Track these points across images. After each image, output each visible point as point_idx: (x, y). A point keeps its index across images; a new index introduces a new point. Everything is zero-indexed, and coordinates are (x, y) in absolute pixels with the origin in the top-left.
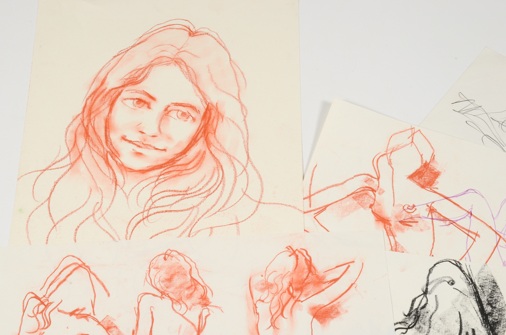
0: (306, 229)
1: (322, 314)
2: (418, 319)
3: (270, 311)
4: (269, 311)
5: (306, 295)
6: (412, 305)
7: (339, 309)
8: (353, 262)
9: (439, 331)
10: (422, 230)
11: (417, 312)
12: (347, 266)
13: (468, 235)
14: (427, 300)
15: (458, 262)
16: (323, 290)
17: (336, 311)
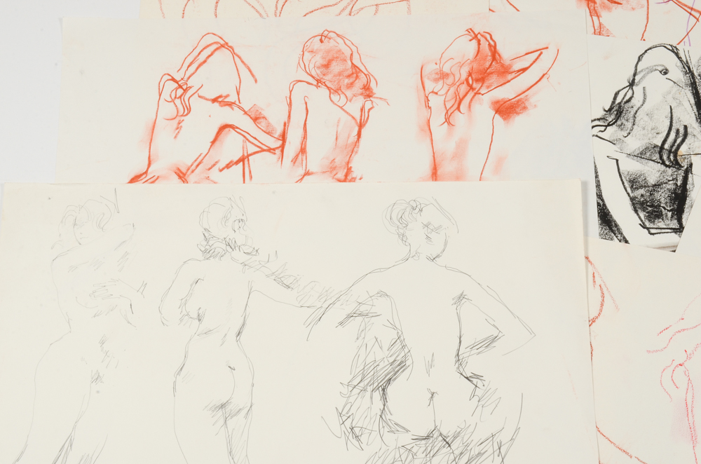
0: (491, 8)
1: (506, 110)
2: (621, 114)
3: (445, 105)
4: (443, 105)
5: (488, 87)
6: (615, 98)
7: (527, 104)
8: (547, 48)
9: (644, 129)
10: (633, 9)
11: (620, 107)
12: (539, 52)
13: (691, 14)
14: (633, 93)
15: (675, 47)
16: (509, 81)
17: (523, 105)
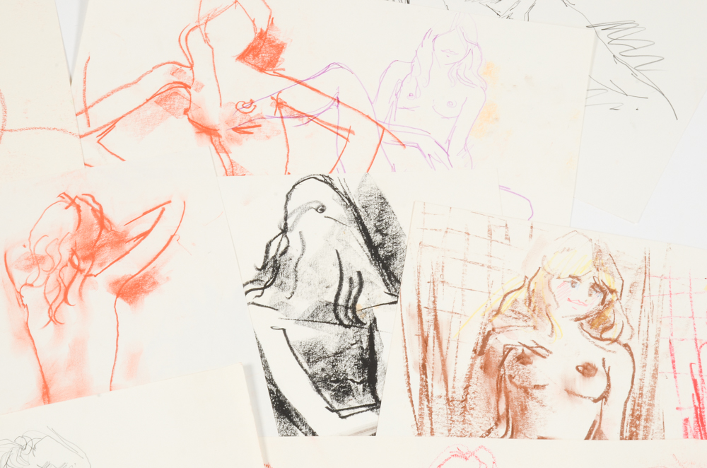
0: (87, 163)
1: (129, 290)
2: (278, 271)
3: (46, 298)
4: (44, 299)
5: (101, 265)
6: (267, 252)
7: (156, 278)
8: (169, 202)
9: (310, 284)
10: (268, 137)
11: (275, 261)
12: (160, 209)
13: (338, 134)
14: (288, 241)
15: (328, 177)
16: (127, 253)
17: (152, 280)
